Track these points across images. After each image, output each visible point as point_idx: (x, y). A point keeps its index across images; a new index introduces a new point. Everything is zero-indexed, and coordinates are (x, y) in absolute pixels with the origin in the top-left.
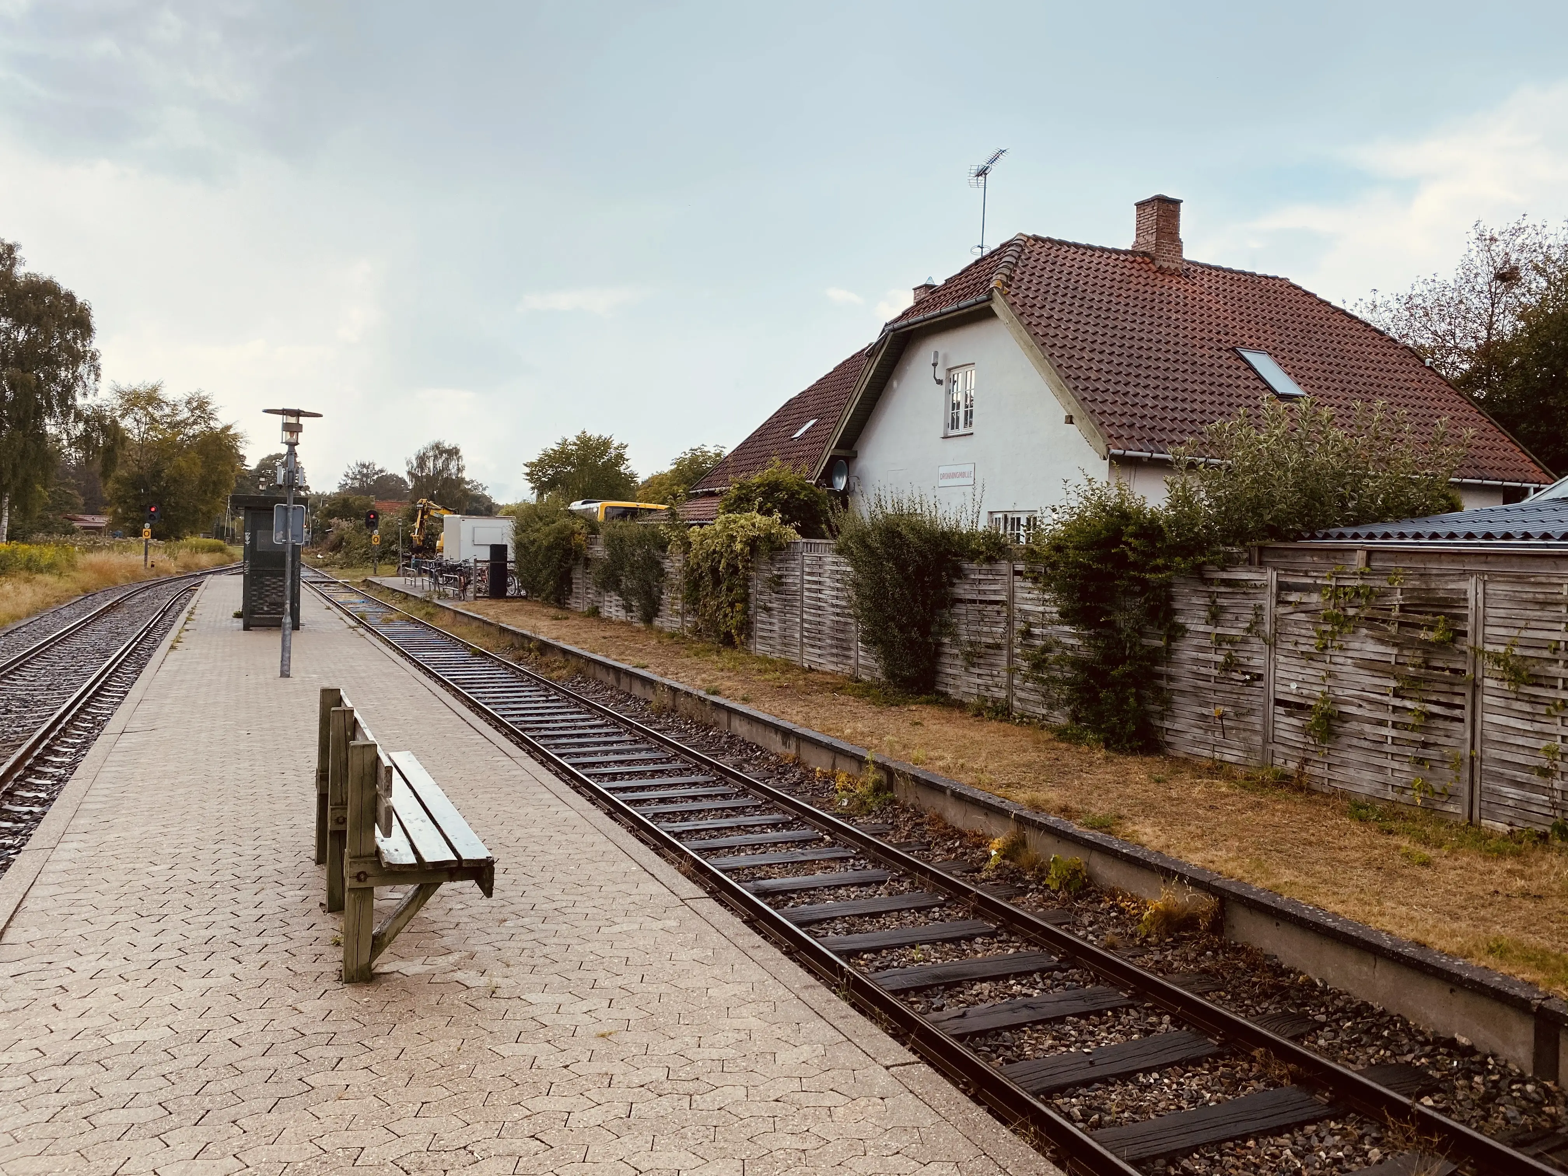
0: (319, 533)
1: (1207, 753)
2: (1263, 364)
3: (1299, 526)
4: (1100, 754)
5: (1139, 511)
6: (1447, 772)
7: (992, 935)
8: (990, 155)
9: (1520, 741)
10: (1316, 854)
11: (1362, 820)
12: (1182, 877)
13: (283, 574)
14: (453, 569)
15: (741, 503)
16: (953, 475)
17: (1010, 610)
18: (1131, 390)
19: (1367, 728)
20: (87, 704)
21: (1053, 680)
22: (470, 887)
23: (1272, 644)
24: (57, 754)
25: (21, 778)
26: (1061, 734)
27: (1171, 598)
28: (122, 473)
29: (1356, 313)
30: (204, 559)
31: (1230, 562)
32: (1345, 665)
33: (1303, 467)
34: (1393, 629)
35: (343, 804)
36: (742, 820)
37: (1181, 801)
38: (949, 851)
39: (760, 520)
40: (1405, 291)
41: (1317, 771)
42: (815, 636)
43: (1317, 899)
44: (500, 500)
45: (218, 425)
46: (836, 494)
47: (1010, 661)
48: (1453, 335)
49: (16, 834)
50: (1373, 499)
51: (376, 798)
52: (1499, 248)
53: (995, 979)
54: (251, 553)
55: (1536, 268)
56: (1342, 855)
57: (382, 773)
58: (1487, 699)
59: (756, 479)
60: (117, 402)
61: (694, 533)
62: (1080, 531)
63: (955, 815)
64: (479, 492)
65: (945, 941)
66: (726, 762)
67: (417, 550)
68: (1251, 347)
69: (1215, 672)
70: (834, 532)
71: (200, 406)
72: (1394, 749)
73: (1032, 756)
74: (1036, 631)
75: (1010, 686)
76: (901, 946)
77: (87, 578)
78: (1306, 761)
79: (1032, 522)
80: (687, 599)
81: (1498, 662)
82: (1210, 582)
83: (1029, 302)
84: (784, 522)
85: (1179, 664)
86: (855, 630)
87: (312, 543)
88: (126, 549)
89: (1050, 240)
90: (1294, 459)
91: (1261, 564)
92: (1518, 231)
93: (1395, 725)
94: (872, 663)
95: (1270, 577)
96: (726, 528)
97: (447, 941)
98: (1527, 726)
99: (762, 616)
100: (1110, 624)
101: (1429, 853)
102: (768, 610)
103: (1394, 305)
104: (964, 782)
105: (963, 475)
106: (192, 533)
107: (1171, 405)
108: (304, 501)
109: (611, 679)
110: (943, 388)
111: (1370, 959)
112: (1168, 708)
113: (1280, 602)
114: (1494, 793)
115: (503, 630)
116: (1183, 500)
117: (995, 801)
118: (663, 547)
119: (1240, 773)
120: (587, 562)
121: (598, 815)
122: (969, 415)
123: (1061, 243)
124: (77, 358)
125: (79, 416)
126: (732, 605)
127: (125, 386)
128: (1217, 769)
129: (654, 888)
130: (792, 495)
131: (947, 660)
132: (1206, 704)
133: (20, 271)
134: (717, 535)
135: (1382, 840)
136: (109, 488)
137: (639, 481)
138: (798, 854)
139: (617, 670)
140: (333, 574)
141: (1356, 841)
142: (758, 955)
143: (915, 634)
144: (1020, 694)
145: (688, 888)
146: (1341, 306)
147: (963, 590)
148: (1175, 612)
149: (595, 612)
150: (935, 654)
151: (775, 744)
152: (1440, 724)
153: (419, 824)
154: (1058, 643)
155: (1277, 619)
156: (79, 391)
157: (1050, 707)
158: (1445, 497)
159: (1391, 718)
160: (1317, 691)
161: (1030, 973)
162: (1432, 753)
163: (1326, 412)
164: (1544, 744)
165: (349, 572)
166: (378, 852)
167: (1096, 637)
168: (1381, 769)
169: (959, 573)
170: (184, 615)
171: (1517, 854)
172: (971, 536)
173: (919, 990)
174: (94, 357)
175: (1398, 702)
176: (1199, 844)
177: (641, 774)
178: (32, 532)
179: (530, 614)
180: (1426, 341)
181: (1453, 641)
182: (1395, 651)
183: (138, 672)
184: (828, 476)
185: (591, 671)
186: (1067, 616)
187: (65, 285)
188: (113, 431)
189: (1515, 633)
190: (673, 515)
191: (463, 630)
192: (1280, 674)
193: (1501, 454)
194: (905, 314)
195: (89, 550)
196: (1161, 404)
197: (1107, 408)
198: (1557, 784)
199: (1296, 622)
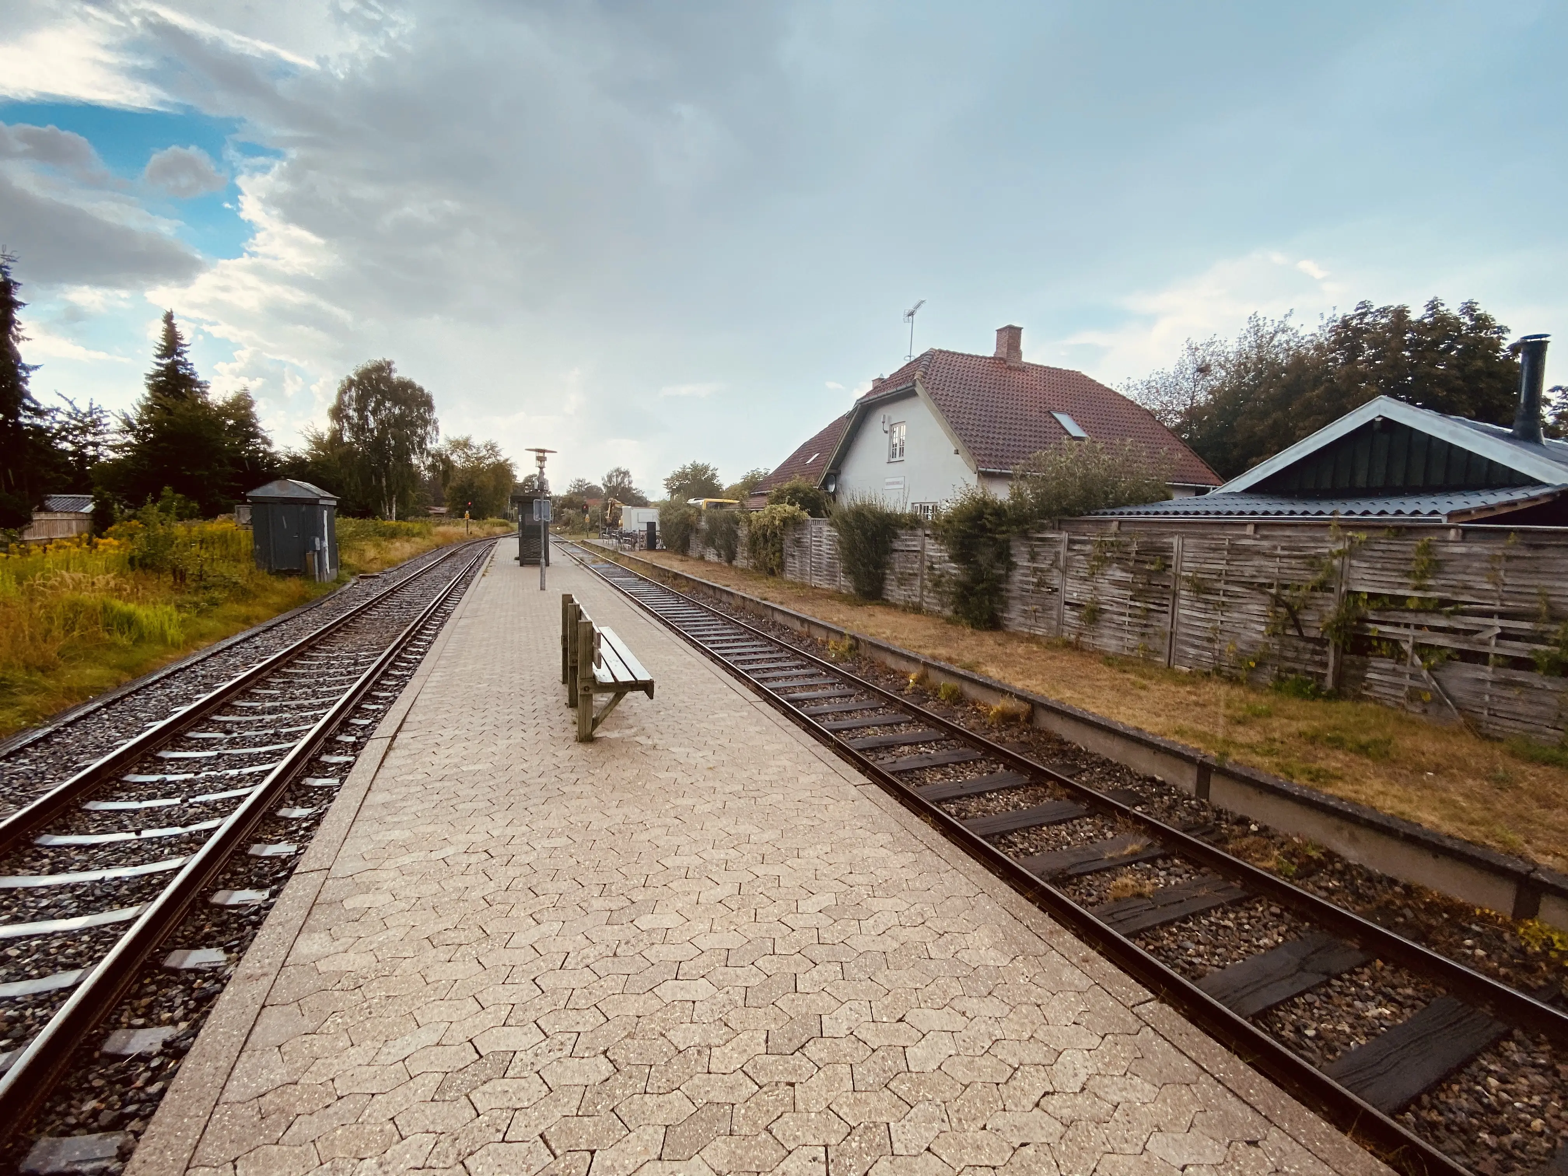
0: (557, 516)
1: (1026, 630)
2: (1065, 420)
3: (1081, 509)
4: (968, 631)
5: (993, 501)
6: (1158, 641)
7: (910, 722)
8: (916, 302)
9: (1198, 624)
10: (1085, 682)
11: (1110, 665)
12: (1011, 694)
13: (540, 537)
14: (628, 535)
15: (778, 499)
16: (893, 483)
17: (923, 555)
18: (991, 435)
19: (1115, 617)
20: (441, 604)
21: (946, 592)
22: (641, 694)
23: (1064, 572)
24: (427, 629)
25: (410, 641)
26: (949, 620)
27: (1009, 548)
28: (454, 484)
29: (1118, 391)
30: (498, 530)
31: (1042, 528)
32: (1104, 584)
33: (1085, 476)
34: (1131, 564)
35: (575, 653)
36: (780, 664)
37: (1011, 655)
38: (888, 680)
39: (788, 508)
40: (1146, 378)
41: (1086, 640)
42: (818, 570)
43: (1084, 706)
44: (651, 499)
45: (502, 459)
46: (829, 494)
47: (922, 582)
48: (1172, 403)
49: (409, 669)
50: (1123, 494)
51: (592, 650)
52: (1199, 354)
53: (911, 744)
54: (522, 526)
55: (1220, 365)
56: (1098, 683)
57: (596, 636)
58: (1181, 601)
59: (786, 486)
60: (448, 446)
61: (754, 516)
62: (961, 512)
63: (891, 662)
64: (640, 495)
65: (885, 725)
66: (772, 635)
67: (609, 525)
68: (1059, 412)
69: (1031, 587)
70: (829, 514)
71: (492, 448)
72: (1130, 628)
73: (932, 631)
74: (936, 566)
75: (921, 596)
76: (862, 727)
77: (438, 540)
78: (1081, 634)
79: (935, 508)
80: (749, 551)
81: (1188, 581)
82: (1031, 539)
83: (936, 386)
84: (802, 509)
85: (1014, 583)
86: (839, 566)
87: (554, 522)
88: (457, 525)
89: (947, 352)
90: (1079, 471)
91: (1060, 529)
92: (1210, 344)
93: (1130, 615)
94: (848, 584)
95: (1064, 536)
96: (770, 512)
97: (631, 722)
98: (1202, 616)
99: (790, 560)
100: (976, 562)
101: (1145, 682)
102: (793, 556)
103: (1140, 387)
104: (896, 645)
105: (898, 483)
106: (491, 516)
107: (1012, 443)
108: (549, 498)
109: (711, 592)
110: (888, 435)
111: (1111, 736)
112: (1006, 607)
113: (1069, 549)
114: (1181, 650)
115: (655, 567)
116: (1018, 495)
117: (912, 655)
118: (737, 523)
119: (1043, 640)
120: (698, 531)
121: (706, 661)
122: (902, 450)
123: (954, 353)
124: (426, 423)
125: (429, 454)
126: (774, 554)
127: (452, 438)
128: (1032, 639)
129: (735, 696)
130: (806, 494)
131: (888, 582)
132: (1027, 605)
133: (395, 376)
134: (766, 516)
135: (1121, 676)
136: (446, 493)
137: (724, 488)
138: (809, 681)
139: (714, 588)
140: (563, 538)
141: (1105, 676)
142: (789, 730)
143: (871, 569)
144: (928, 600)
145: (753, 697)
146: (1109, 386)
147: (897, 545)
148: (1012, 555)
149: (702, 558)
150: (882, 579)
151: (797, 625)
152: (1155, 615)
153: (614, 663)
154: (948, 572)
155: (1067, 559)
156: (428, 441)
157: (943, 606)
158: (1163, 492)
159: (1128, 611)
160: (1088, 597)
161: (930, 742)
162: (1150, 631)
163: (1099, 446)
164: (1210, 625)
165: (574, 537)
166: (594, 677)
167: (970, 568)
168: (1122, 639)
169: (896, 536)
170: (489, 558)
171: (1193, 683)
172: (902, 515)
173: (872, 749)
174: (435, 422)
175: (1132, 603)
176: (1021, 677)
177: (727, 641)
178: (408, 516)
179: (669, 558)
180: (1157, 406)
181: (1164, 570)
182: (1132, 576)
183: (466, 588)
184: (825, 484)
185: (700, 588)
186: (952, 558)
187: (418, 383)
188: (447, 462)
189: (1198, 565)
190: (742, 505)
191: (634, 567)
192: (1068, 588)
193: (1195, 468)
194: (868, 395)
195: (438, 525)
196: (1007, 443)
197: (978, 445)
198: (1216, 647)
199: (1078, 561)
